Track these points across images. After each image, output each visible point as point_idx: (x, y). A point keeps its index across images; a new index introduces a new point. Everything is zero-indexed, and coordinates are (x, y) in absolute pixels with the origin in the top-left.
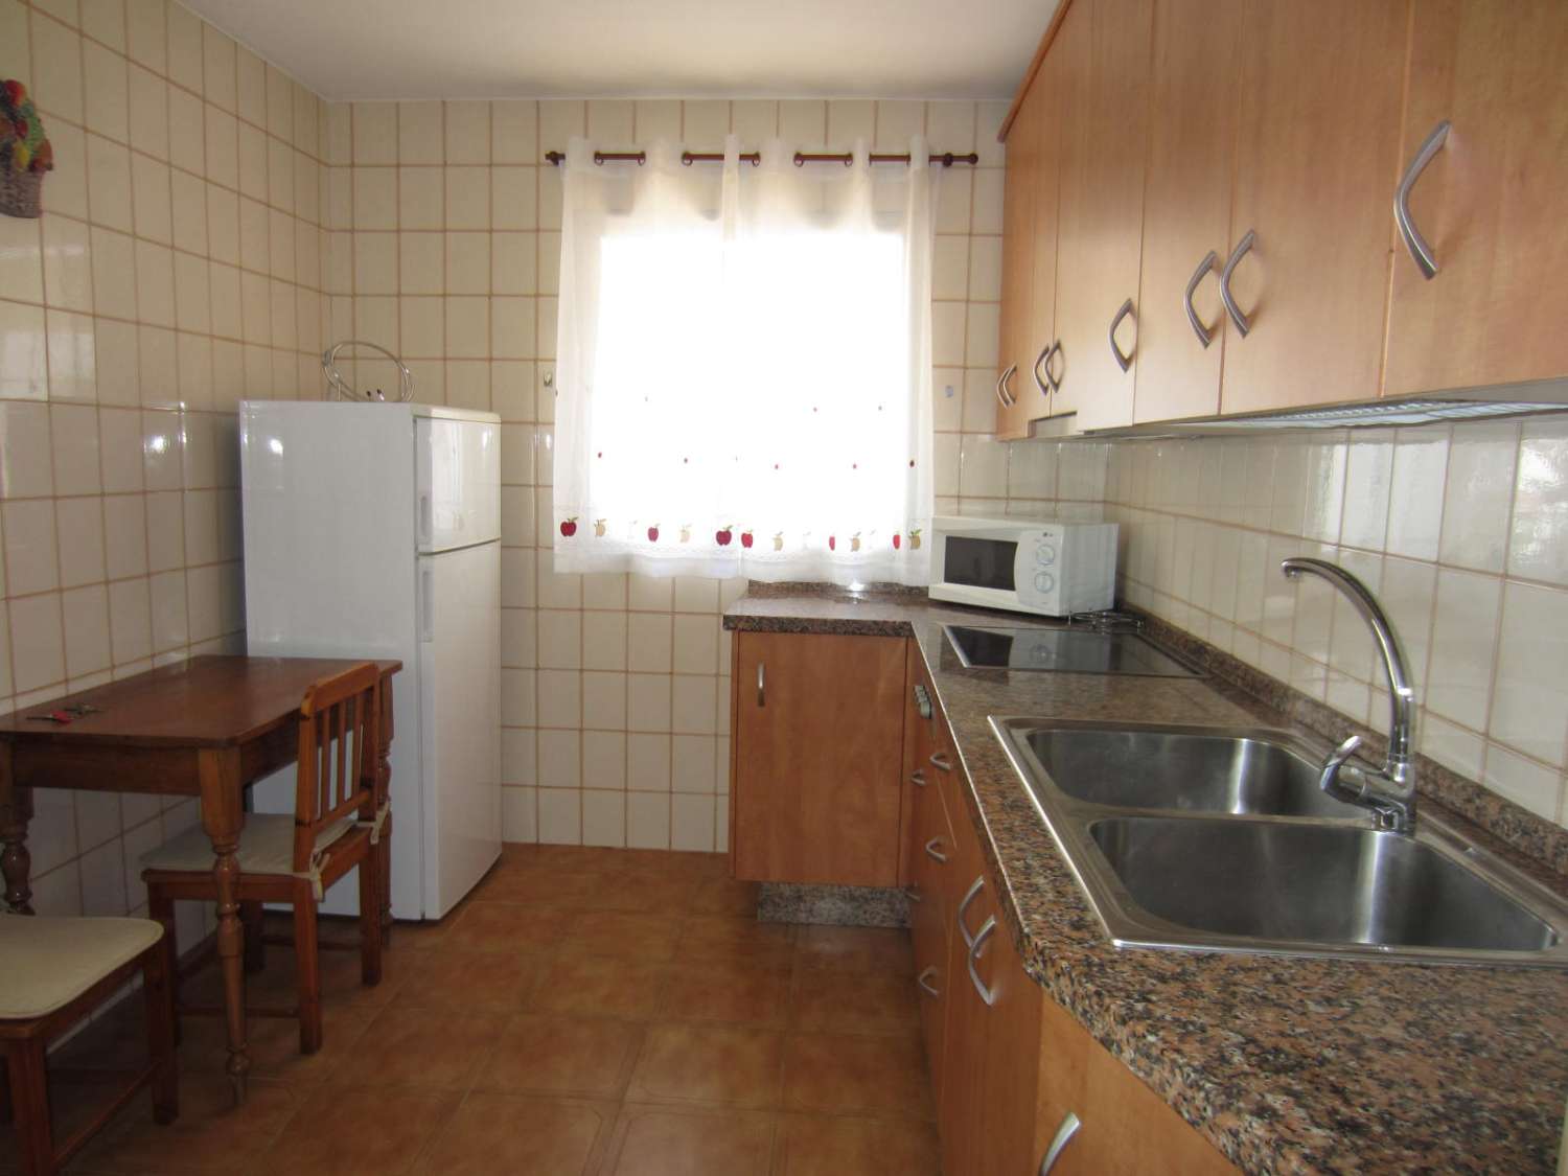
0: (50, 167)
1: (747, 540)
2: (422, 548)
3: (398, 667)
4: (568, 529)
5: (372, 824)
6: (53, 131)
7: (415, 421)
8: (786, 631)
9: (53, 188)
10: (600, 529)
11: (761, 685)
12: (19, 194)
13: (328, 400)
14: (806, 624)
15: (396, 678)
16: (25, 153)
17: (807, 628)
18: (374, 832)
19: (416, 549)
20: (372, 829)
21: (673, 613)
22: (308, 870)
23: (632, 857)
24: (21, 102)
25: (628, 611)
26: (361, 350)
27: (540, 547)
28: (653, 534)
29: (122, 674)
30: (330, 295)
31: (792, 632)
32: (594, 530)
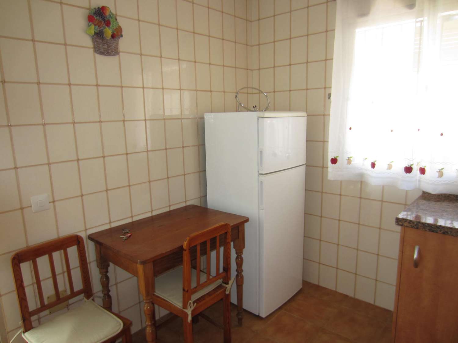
0: (122, 36)
1: (423, 171)
2: (261, 172)
3: (247, 220)
4: (334, 161)
5: (227, 286)
6: (121, 22)
7: (258, 119)
8: (433, 231)
9: (123, 44)
10: (349, 161)
11: (416, 256)
12: (108, 47)
13: (239, 111)
14: (446, 230)
15: (246, 224)
16: (108, 32)
17: (447, 233)
18: (227, 289)
19: (258, 172)
20: (226, 287)
21: (382, 201)
22: (187, 309)
23: (357, 304)
24: (107, 14)
25: (361, 198)
26: (250, 91)
27: (324, 167)
28: (373, 165)
29: (155, 213)
30: (252, 70)
31: (437, 233)
32: (346, 162)
